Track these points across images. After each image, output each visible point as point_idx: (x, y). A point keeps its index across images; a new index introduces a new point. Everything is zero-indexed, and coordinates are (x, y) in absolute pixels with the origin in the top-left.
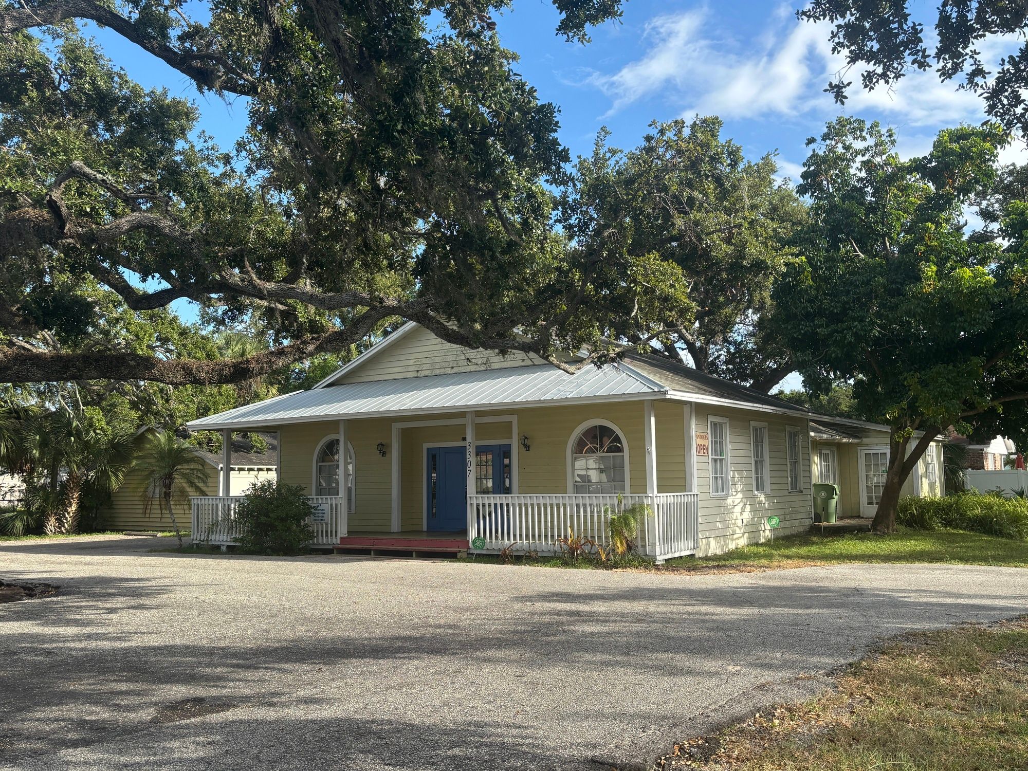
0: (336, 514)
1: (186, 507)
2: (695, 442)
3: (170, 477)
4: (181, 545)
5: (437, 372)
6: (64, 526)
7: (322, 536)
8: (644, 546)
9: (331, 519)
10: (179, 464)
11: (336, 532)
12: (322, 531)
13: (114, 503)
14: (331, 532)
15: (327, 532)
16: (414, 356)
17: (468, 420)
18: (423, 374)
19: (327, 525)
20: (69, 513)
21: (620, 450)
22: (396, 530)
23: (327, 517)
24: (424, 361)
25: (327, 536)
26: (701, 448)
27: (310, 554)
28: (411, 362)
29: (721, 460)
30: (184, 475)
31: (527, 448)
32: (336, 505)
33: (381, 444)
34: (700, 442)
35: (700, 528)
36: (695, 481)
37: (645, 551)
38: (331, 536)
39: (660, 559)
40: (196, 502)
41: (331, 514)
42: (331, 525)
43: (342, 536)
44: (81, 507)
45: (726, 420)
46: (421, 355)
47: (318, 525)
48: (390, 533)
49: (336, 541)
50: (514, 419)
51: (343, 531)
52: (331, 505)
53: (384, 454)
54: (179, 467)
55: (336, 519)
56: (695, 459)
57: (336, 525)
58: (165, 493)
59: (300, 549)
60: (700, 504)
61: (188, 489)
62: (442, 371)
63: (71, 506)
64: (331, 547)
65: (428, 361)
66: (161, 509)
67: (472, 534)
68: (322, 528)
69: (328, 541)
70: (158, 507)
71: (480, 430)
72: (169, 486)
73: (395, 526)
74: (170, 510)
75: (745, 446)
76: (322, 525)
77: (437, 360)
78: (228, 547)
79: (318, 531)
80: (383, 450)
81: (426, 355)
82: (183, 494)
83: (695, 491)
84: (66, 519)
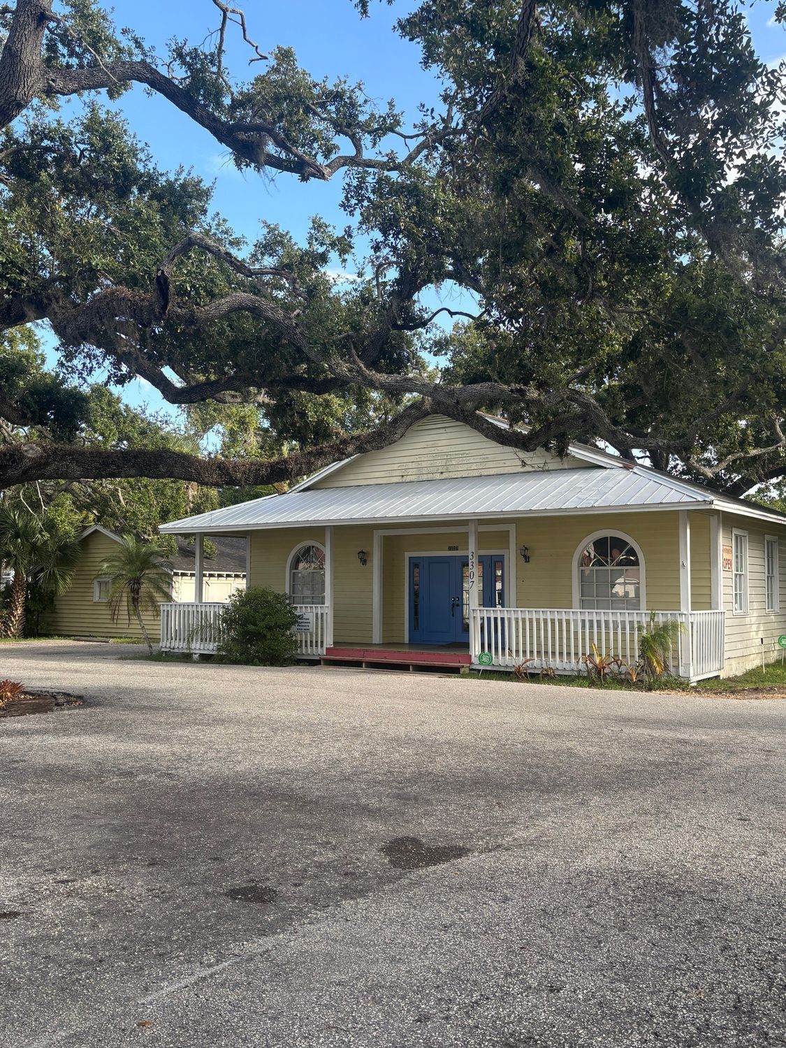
0: (322, 624)
1: (155, 614)
2: (722, 556)
3: (137, 581)
4: (151, 653)
5: (425, 477)
6: (10, 630)
7: (306, 646)
8: (677, 667)
9: (317, 629)
10: (148, 568)
11: (322, 642)
12: (306, 641)
13: (57, 607)
14: (317, 642)
15: (311, 642)
16: (397, 460)
17: (471, 529)
18: (408, 479)
19: (311, 635)
20: (15, 617)
21: (636, 563)
22: (377, 642)
23: (312, 627)
24: (410, 465)
25: (311, 646)
26: (728, 562)
27: (295, 665)
28: (396, 467)
29: (740, 575)
30: (150, 580)
31: (527, 559)
32: (322, 614)
33: (362, 552)
34: (727, 556)
35: (726, 647)
36: (722, 599)
37: (677, 671)
38: (316, 646)
39: (694, 680)
40: (165, 608)
41: (317, 623)
42: (317, 635)
43: (328, 646)
44: (27, 610)
45: (745, 533)
46: (406, 460)
47: (301, 634)
48: (371, 645)
49: (322, 652)
50: (512, 529)
51: (329, 641)
52: (317, 614)
53: (364, 562)
54: (147, 572)
55: (322, 629)
56: (722, 574)
57: (322, 635)
58: (133, 598)
59: (285, 660)
60: (727, 623)
61: (155, 594)
62: (430, 477)
63: (17, 609)
64: (318, 658)
65: (414, 465)
66: (129, 615)
67: (475, 649)
68: (306, 637)
69: (312, 651)
70: (126, 613)
71: (482, 539)
72: (135, 591)
73: (377, 637)
74: (139, 616)
75: (760, 561)
76: (306, 635)
77: (424, 464)
78: (201, 655)
79: (301, 641)
80: (364, 558)
81: (412, 459)
82: (152, 599)
83: (721, 608)
84: (12, 622)
